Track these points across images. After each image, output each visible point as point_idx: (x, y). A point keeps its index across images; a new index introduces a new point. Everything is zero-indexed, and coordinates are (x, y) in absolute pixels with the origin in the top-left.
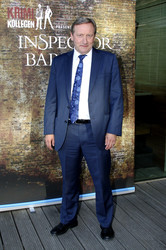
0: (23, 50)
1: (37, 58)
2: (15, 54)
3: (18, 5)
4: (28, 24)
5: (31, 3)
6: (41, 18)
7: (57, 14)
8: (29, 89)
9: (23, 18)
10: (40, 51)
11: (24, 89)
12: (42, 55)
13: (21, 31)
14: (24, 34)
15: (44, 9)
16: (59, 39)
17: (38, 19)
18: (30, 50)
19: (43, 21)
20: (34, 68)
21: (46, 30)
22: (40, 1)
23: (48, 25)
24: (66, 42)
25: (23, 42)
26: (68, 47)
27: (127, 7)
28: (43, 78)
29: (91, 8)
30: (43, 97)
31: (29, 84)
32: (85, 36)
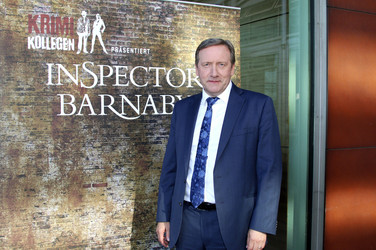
0: (54, 88)
1: (78, 102)
2: (39, 95)
3: (47, 12)
4: (63, 43)
5: (69, 9)
6: (86, 34)
7: (113, 28)
8: (65, 157)
9: (54, 34)
10: (83, 91)
11: (54, 155)
12: (86, 96)
13: (50, 56)
14: (56, 61)
15: (92, 19)
16: (116, 70)
17: (81, 35)
18: (66, 88)
19: (89, 40)
20: (74, 120)
21: (95, 54)
22: (86, 7)
23: (98, 46)
24: (128, 75)
25: (55, 73)
26: (131, 84)
27: (227, 19)
28: (89, 137)
29: (169, 19)
30: (88, 169)
31: (64, 147)
32: (214, 65)
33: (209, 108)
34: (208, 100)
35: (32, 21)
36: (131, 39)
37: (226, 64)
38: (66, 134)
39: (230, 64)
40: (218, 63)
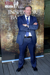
0: (10, 14)
1: (14, 17)
2: (7, 16)
4: (11, 7)
6: (15, 5)
7: (20, 3)
9: (10, 5)
10: (15, 15)
11: (10, 26)
13: (9, 9)
14: (10, 10)
15: (16, 2)
16: (21, 11)
18: (12, 14)
19: (16, 6)
20: (13, 20)
21: (17, 8)
23: (17, 7)
24: (23, 12)
25: (10, 12)
26: (23, 14)
28: (16, 23)
29: (30, 1)
31: (12, 25)
36: (23, 5)
38: (12, 22)
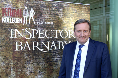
0: (13, 39)
1: (23, 45)
2: (7, 42)
3: (10, 7)
4: (17, 20)
5: (19, 6)
6: (27, 16)
7: (38, 14)
8: (18, 68)
9: (13, 16)
10: (26, 40)
11: (13, 67)
12: (27, 42)
13: (12, 25)
14: (14, 28)
15: (29, 10)
16: (39, 31)
17: (25, 17)
18: (19, 39)
19: (28, 19)
20: (22, 52)
21: (31, 25)
22: (27, 5)
23: (32, 21)
24: (44, 33)
25: (14, 33)
26: (45, 37)
27: (85, 9)
28: (28, 60)
29: (61, 10)
30: (27, 73)
31: (17, 64)
32: (82, 32)
33: (80, 50)
34: (80, 46)
35: (4, 11)
36: (46, 18)
37: (87, 31)
38: (19, 58)
39: (89, 30)
40: (84, 31)
